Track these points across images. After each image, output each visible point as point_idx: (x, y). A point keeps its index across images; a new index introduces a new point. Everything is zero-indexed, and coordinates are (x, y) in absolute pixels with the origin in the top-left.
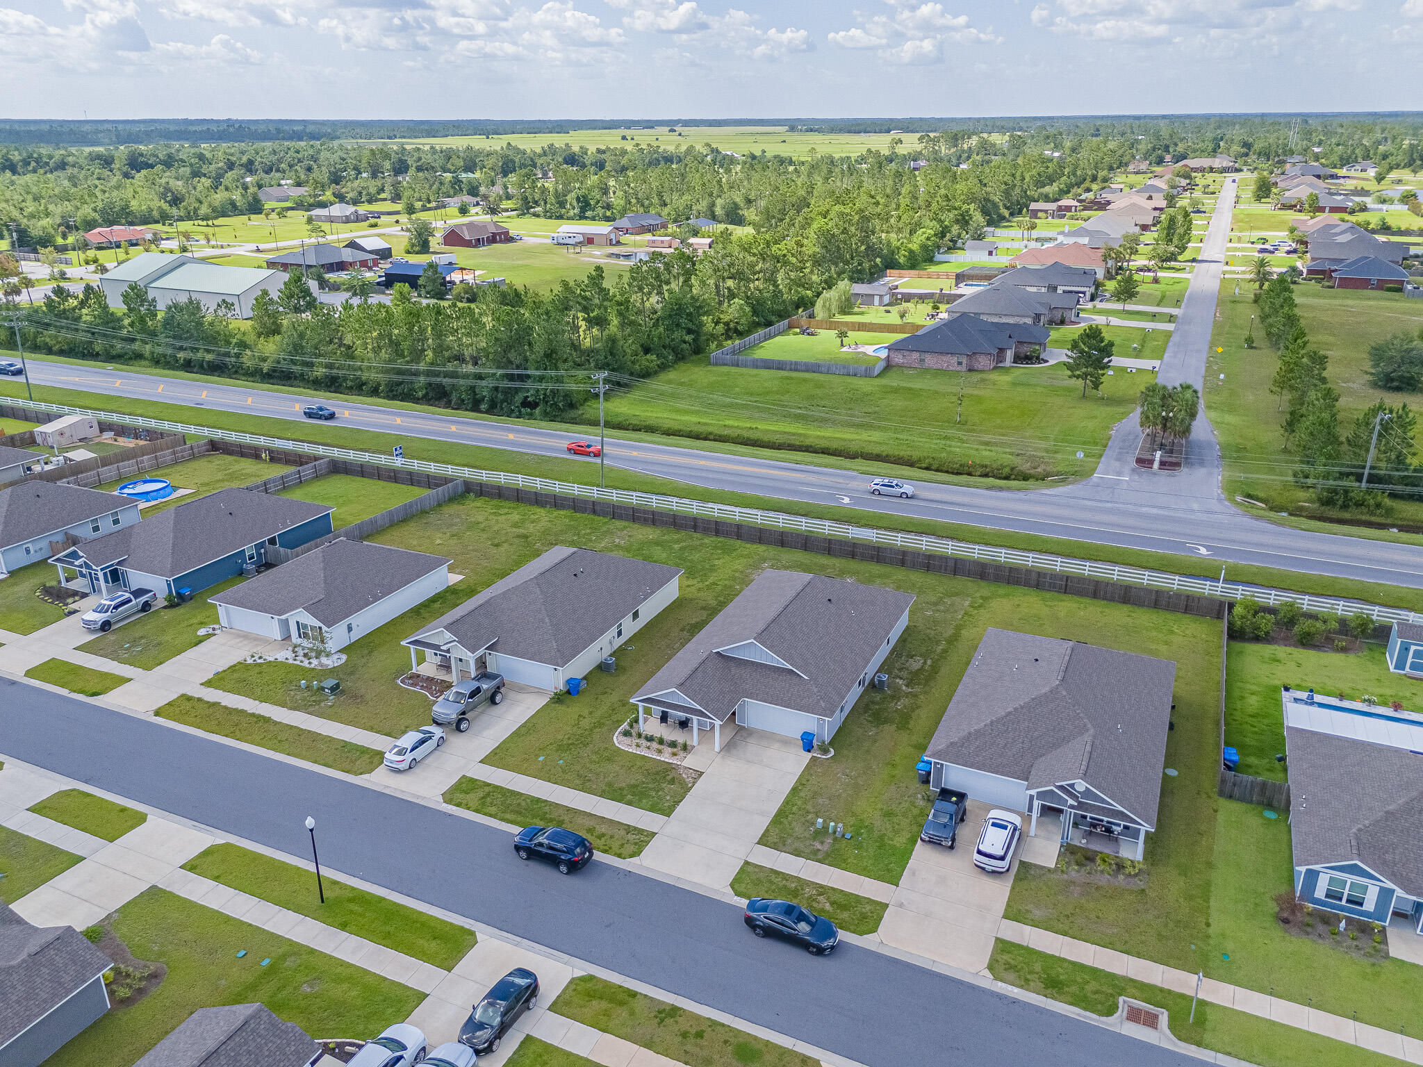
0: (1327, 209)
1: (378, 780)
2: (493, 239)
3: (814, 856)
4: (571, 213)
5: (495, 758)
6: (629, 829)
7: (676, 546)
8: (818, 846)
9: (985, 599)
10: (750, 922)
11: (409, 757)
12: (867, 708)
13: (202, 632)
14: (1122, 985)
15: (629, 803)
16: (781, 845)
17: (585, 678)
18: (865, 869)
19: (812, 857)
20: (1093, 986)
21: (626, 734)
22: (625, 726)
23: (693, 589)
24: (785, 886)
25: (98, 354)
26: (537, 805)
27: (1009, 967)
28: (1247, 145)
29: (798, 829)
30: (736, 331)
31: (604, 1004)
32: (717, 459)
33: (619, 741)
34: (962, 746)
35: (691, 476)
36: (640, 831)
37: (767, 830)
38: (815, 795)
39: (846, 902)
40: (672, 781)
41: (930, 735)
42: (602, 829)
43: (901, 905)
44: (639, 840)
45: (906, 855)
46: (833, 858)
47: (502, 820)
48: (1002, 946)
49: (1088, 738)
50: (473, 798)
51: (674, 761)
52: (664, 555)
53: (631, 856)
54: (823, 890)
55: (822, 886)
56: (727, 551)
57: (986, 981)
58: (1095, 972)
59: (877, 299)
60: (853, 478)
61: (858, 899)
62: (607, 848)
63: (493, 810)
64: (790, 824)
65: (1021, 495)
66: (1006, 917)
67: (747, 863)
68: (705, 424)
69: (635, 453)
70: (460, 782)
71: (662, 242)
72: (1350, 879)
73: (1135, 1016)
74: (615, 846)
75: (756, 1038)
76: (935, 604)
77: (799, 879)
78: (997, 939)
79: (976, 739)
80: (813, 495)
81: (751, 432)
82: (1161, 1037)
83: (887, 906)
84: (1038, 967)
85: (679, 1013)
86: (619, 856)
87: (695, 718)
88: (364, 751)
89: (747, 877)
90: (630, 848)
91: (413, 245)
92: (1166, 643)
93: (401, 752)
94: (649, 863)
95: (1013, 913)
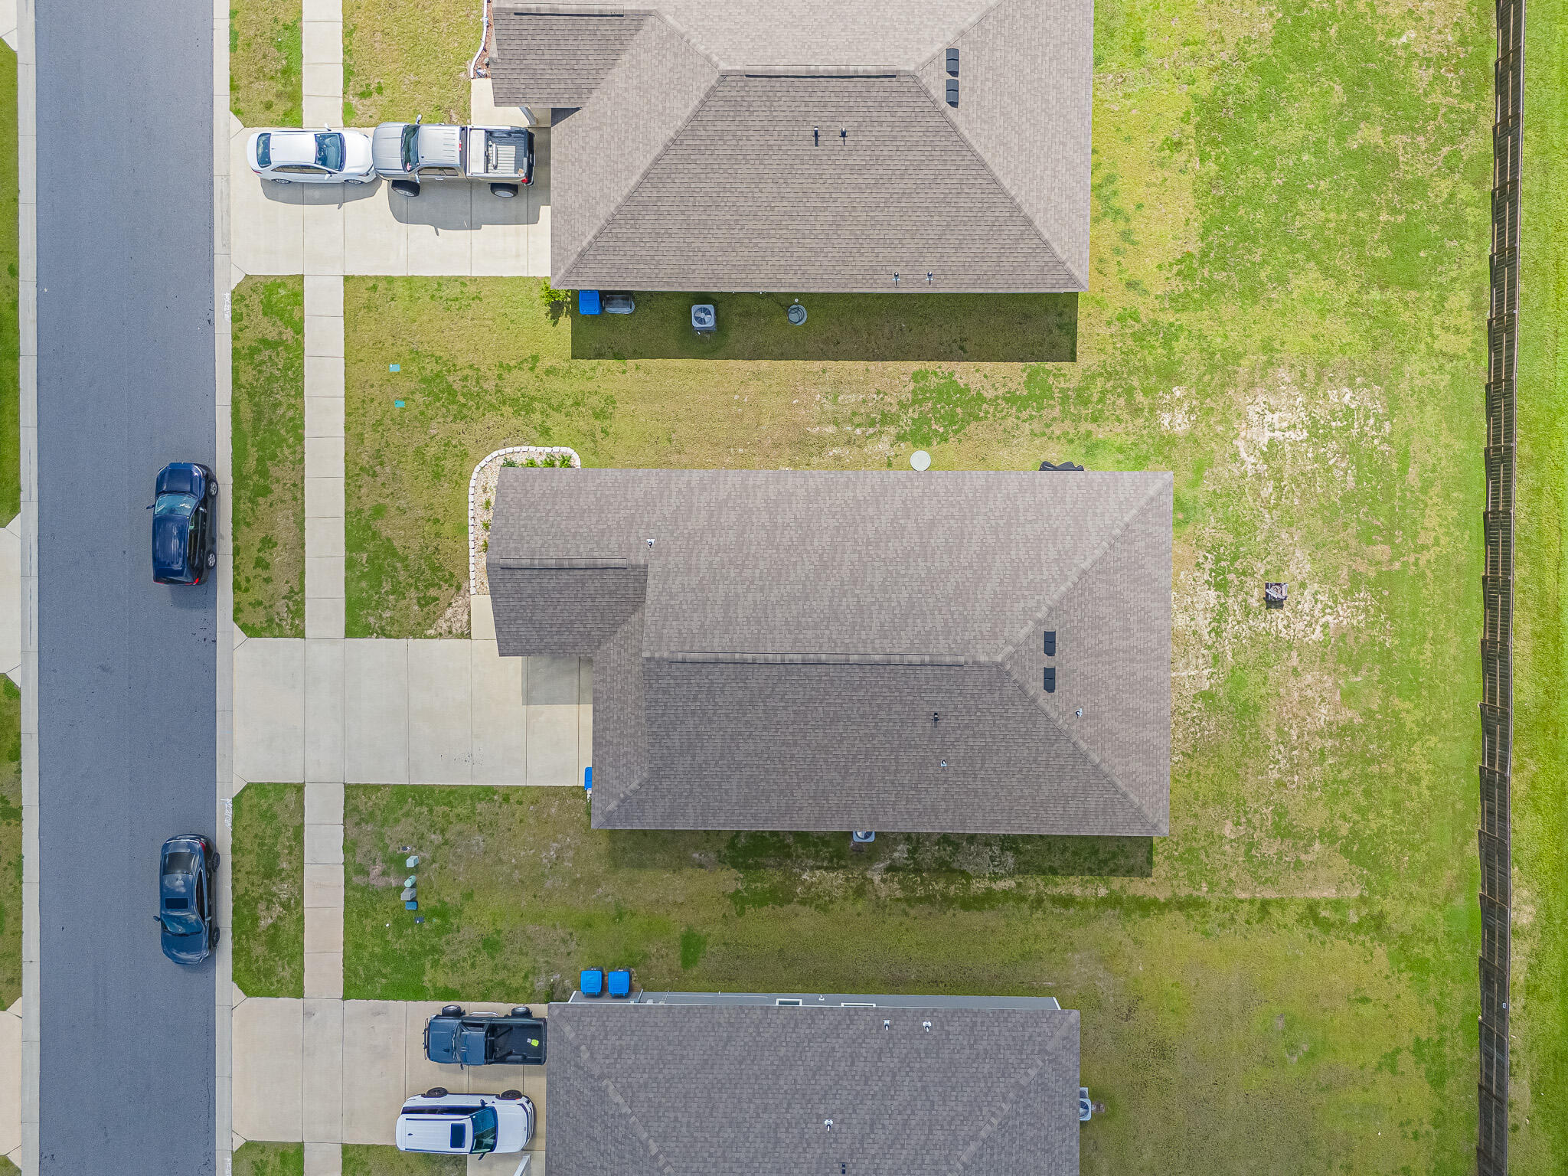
3: (354, 869)
5: (364, 290)
6: (296, 595)
8: (377, 869)
15: (350, 565)
16: (356, 819)
18: (359, 946)
19: (350, 869)
24: (277, 856)
27: (260, 1169)
29: (400, 830)
33: (487, 465)
34: (577, 1066)
36: (298, 612)
37: (377, 788)
39: (285, 945)
42: (280, 558)
43: (308, 1014)
44: (280, 619)
45: (409, 993)
46: (361, 897)
47: (235, 403)
48: (291, 1154)
50: (260, 328)
53: (244, 628)
54: (293, 904)
55: (300, 902)
57: (227, 1144)
61: (295, 955)
62: (244, 584)
64: (407, 815)
66: (345, 1148)
67: (300, 788)
70: (286, 283)
74: (255, 594)
75: (19, 919)
77: (300, 868)
78: (301, 1145)
79: (592, 1089)
83: (299, 994)
85: (13, 822)
86: (237, 610)
89: (273, 799)
90: (259, 617)
94: (243, 658)
95: (355, 1156)
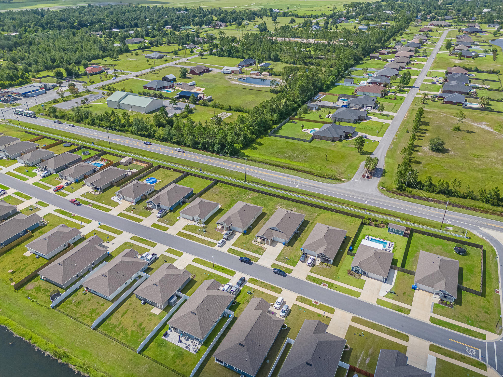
0: (466, 56)
1: (216, 248)
2: (204, 72)
3: (283, 262)
4: (226, 55)
5: (234, 245)
6: (256, 257)
7: (261, 199)
9: (320, 214)
10: (273, 271)
11: (221, 244)
12: (294, 237)
13: (178, 218)
14: (322, 281)
15: (256, 253)
17: (247, 230)
18: (291, 264)
20: (319, 281)
21: (255, 241)
22: (254, 240)
23: (265, 210)
24: (279, 267)
25: (117, 130)
26: (241, 253)
27: (309, 278)
28: (459, 10)
29: (281, 258)
30: (275, 122)
31: (254, 281)
32: (270, 172)
33: (253, 242)
35: (264, 178)
36: (258, 258)
37: (277, 258)
38: (284, 253)
39: (287, 269)
40: (262, 250)
41: (304, 243)
42: (252, 257)
43: (295, 270)
44: (258, 259)
45: (297, 263)
46: (286, 263)
47: (237, 255)
48: (308, 276)
49: (326, 246)
50: (232, 251)
51: (262, 246)
52: (259, 201)
54: (284, 267)
56: (272, 200)
57: (305, 280)
58: (320, 279)
59: (314, 108)
60: (299, 179)
61: (289, 269)
63: (235, 254)
65: (334, 185)
67: (273, 263)
68: (267, 160)
69: (252, 170)
70: (229, 249)
71: (255, 73)
72: (358, 268)
73: (324, 285)
74: (254, 260)
76: (310, 215)
77: (281, 266)
80: (290, 184)
81: (278, 163)
82: (326, 288)
83: (293, 270)
84: (312, 279)
87: (266, 240)
88: (213, 243)
89: (273, 265)
90: (256, 260)
91: (182, 76)
92: (350, 225)
93: (219, 244)
94: (259, 262)
95: (311, 271)
